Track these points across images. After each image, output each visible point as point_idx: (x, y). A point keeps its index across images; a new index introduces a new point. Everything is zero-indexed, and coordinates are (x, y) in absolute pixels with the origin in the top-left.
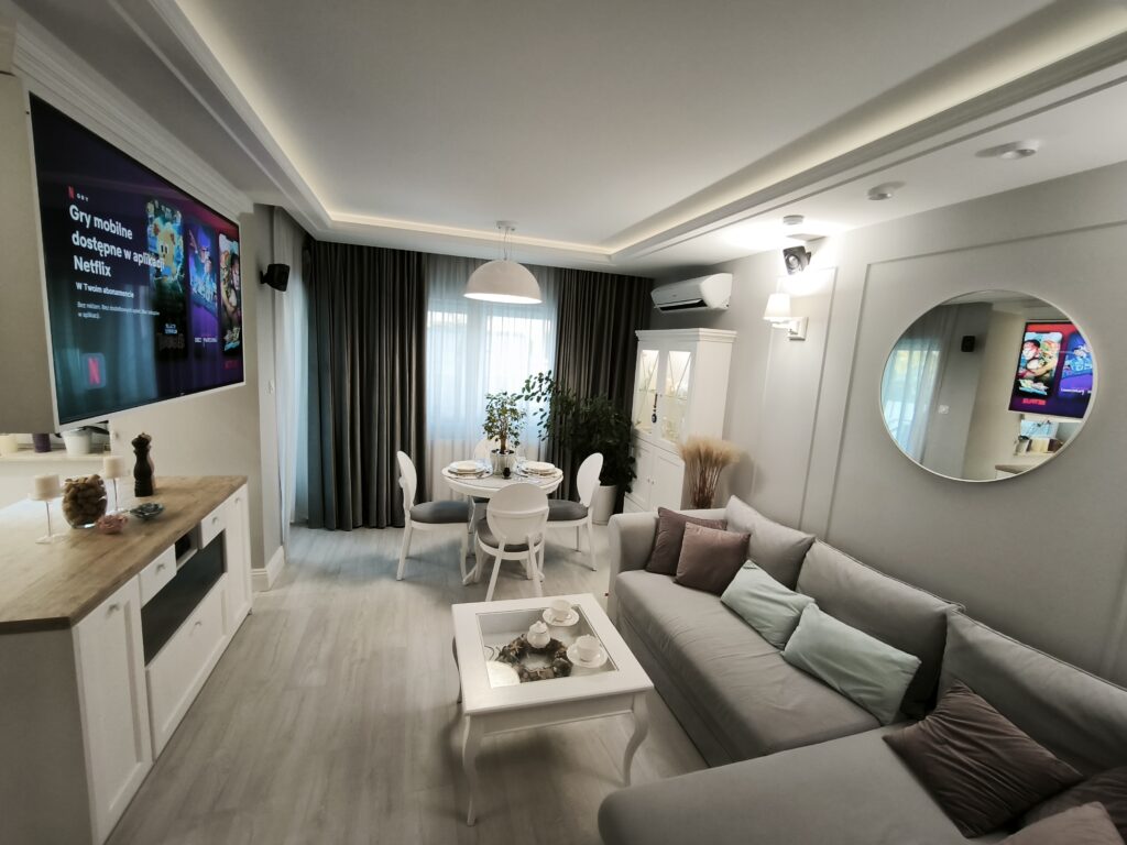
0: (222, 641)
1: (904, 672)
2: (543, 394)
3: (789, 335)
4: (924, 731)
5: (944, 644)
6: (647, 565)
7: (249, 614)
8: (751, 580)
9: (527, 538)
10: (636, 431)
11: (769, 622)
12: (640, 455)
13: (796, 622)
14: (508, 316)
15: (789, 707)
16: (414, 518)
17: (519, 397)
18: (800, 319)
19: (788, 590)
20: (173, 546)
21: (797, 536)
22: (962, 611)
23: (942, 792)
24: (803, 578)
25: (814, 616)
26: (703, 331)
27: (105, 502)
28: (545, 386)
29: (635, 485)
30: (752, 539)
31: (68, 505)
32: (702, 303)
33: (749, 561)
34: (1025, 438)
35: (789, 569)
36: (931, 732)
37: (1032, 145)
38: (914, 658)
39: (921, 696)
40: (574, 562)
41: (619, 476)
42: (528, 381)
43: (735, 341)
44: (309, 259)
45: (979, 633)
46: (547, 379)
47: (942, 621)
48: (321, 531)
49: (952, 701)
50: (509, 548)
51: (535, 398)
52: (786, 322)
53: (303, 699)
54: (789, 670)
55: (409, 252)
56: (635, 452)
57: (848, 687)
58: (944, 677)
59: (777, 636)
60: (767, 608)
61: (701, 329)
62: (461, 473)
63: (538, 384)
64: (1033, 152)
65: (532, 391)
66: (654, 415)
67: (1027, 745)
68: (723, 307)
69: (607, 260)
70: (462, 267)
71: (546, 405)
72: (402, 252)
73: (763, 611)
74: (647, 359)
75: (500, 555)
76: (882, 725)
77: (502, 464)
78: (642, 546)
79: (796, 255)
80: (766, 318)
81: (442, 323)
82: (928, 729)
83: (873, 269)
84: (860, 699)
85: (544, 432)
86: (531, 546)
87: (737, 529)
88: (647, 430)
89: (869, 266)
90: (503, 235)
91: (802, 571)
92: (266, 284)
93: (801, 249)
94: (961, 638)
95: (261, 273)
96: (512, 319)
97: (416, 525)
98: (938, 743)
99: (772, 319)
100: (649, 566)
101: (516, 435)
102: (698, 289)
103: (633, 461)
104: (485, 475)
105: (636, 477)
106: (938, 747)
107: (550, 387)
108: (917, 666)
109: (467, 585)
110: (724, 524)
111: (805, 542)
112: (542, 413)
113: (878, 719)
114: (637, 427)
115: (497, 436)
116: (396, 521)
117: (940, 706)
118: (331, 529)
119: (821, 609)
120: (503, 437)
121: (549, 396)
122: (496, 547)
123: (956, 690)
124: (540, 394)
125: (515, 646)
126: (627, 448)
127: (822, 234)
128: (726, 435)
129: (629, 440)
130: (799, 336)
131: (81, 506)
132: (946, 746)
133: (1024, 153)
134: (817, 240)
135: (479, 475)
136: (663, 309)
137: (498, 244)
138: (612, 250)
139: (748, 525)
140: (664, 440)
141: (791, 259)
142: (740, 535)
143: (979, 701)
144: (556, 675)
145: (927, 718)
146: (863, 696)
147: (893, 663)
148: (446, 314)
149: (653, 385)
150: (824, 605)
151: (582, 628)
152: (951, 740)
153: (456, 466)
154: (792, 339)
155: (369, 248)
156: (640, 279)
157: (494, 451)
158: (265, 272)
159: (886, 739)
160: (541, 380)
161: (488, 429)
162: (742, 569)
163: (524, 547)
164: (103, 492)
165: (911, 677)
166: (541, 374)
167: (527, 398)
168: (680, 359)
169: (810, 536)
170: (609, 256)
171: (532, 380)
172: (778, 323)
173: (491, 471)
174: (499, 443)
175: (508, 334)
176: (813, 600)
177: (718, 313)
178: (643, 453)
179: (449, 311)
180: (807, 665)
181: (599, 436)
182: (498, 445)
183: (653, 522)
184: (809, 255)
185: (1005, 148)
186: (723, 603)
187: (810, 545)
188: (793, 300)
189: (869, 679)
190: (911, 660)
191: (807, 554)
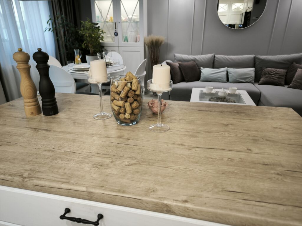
5: (255, 63)
11: (221, 77)
19: (218, 69)
21: (209, 56)
35: (213, 64)
45: (263, 57)
47: (254, 59)
57: (247, 80)
59: (225, 79)
60: (218, 75)
66: (116, 33)
76: (254, 84)
82: (266, 77)
108: (255, 69)
123: (264, 69)
132: (272, 77)
142: (192, 62)
143: (268, 68)
146: (251, 80)
147: (251, 71)
149: (111, 19)
159: (259, 84)
162: (201, 70)
165: (254, 72)
169: (213, 54)
176: (228, 67)
186: (202, 81)
187: (215, 56)
189: (251, 76)
190: (253, 69)
191: (215, 59)
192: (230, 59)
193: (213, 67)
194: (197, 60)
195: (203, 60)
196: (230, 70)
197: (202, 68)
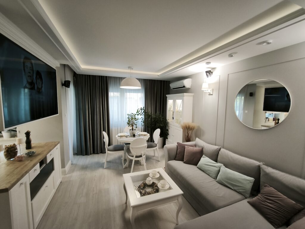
0: (54, 191)
1: (251, 183)
2: (142, 113)
3: (208, 94)
4: (259, 199)
5: (260, 174)
6: (175, 159)
7: (61, 183)
8: (205, 160)
9: (141, 153)
10: (168, 122)
11: (212, 172)
12: (170, 129)
13: (219, 171)
14: (131, 93)
15: (221, 195)
16: (108, 150)
17: (136, 114)
18: (211, 89)
19: (215, 162)
20: (39, 164)
21: (216, 147)
22: (264, 164)
23: (267, 216)
24: (219, 159)
25: (223, 169)
26: (185, 94)
27: (17, 152)
28: (143, 111)
29: (169, 137)
30: (204, 150)
31: (5, 153)
32: (184, 87)
33: (204, 155)
34: (267, 118)
35: (215, 157)
36: (261, 199)
37: (271, 41)
38: (253, 178)
39: (256, 189)
40: (154, 159)
41: (164, 135)
42: (138, 110)
43: (194, 97)
44: (75, 79)
45: (269, 170)
46: (143, 109)
47: (259, 167)
48: (81, 156)
49: (265, 190)
50: (137, 157)
51: (140, 114)
52: (208, 90)
53: (79, 206)
54: (219, 185)
55: (103, 76)
56: (168, 128)
57: (236, 188)
58: (261, 183)
59: (214, 176)
60: (210, 168)
61: (185, 93)
62: (121, 136)
63: (140, 111)
64: (271, 43)
65: (139, 113)
66: (173, 117)
67: (287, 200)
68: (190, 87)
69: (157, 76)
70: (118, 80)
71: (143, 117)
72: (101, 76)
73: (209, 169)
74: (170, 102)
75: (134, 159)
76: (246, 198)
77: (133, 133)
78: (174, 153)
79: (209, 73)
80: (202, 89)
81: (113, 95)
82: (260, 198)
83: (229, 75)
84: (240, 191)
85: (143, 124)
86: (143, 156)
87: (199, 147)
88: (171, 121)
89: (228, 74)
90: (130, 71)
91: (218, 157)
92: (64, 86)
93: (210, 71)
94: (265, 172)
95: (62, 83)
96: (132, 93)
97: (109, 152)
98: (263, 202)
99: (204, 90)
100: (176, 158)
101: (136, 125)
102: (183, 83)
103: (168, 130)
104: (128, 137)
105: (169, 135)
106: (263, 203)
107: (144, 111)
108: (254, 181)
109: (125, 168)
110: (195, 146)
111: (218, 149)
112: (142, 119)
113: (245, 196)
114: (168, 121)
115: (131, 126)
116: (103, 151)
117: (262, 191)
118: (84, 155)
119: (226, 167)
120: (132, 126)
121: (144, 114)
122: (133, 157)
123: (265, 186)
124: (141, 113)
125: (142, 185)
126: (166, 127)
127: (215, 67)
128: (193, 121)
129: (166, 125)
130: (211, 93)
131: (10, 154)
132: (266, 202)
133: (268, 43)
134: (214, 69)
135: (127, 137)
136: (173, 89)
137: (129, 73)
138: (159, 74)
139: (202, 145)
140: (176, 124)
141: (208, 74)
142: (200, 148)
143: (272, 189)
144: (155, 192)
145: (259, 195)
146: (241, 190)
147: (247, 181)
148: (114, 93)
149: (172, 109)
150: (226, 166)
151: (161, 178)
152: (266, 201)
153: (120, 134)
154: (209, 95)
155: (92, 76)
156: (166, 81)
157: (130, 130)
158: (63, 83)
159: (248, 202)
160: (141, 110)
161: (128, 124)
162: (202, 158)
163: (141, 156)
164: (16, 149)
165: (253, 184)
166: (141, 108)
167: (138, 115)
168: (179, 102)
169: (220, 147)
170: (158, 75)
171: (139, 110)
172: (206, 91)
173: (130, 135)
174: (131, 127)
175: (131, 98)
176: (223, 165)
177: (189, 89)
178: (170, 128)
179: (115, 92)
180: (224, 183)
181: (158, 124)
182: (131, 128)
183: (176, 147)
184: (212, 72)
185: (264, 42)
186: (198, 167)
187: (220, 149)
188: (209, 84)
189: (242, 186)
190: (252, 179)
191: (220, 152)
192: (232, 158)
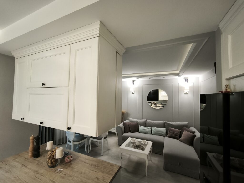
1: (165, 131)
11: (148, 132)
21: (144, 120)
47: (164, 123)
54: (154, 135)
59: (150, 133)
73: (146, 131)
89: (143, 85)
91: (147, 124)
99: (131, 91)
100: (126, 132)
106: (171, 135)
130: (134, 93)
134: (134, 80)
139: (136, 121)
143: (171, 128)
154: (132, 94)
159: (167, 137)
186: (140, 133)
187: (146, 121)
188: (133, 88)
192: (153, 122)
193: (146, 126)
194: (138, 122)
195: (141, 122)
196: (153, 128)
197: (140, 126)
